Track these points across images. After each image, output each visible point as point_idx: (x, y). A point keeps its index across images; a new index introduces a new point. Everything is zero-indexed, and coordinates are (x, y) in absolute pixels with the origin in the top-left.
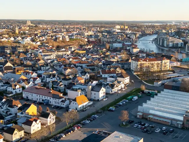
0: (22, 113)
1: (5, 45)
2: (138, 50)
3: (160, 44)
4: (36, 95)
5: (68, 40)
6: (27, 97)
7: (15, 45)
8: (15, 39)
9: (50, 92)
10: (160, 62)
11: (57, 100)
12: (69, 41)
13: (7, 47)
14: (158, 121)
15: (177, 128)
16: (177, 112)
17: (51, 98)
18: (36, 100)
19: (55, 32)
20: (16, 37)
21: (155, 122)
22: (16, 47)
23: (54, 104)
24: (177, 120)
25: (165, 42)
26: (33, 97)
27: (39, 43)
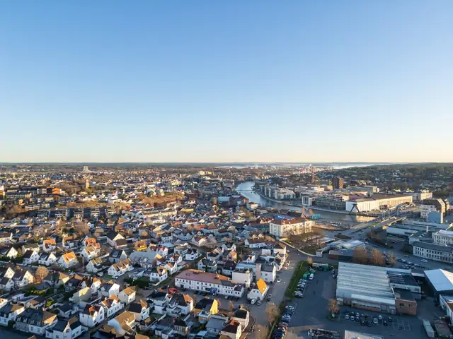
0: (203, 313)
1: (89, 206)
2: (256, 206)
3: (268, 196)
4: (196, 282)
5: (163, 194)
6: (182, 286)
7: (102, 205)
8: (98, 197)
9: (216, 278)
10: (302, 223)
11: (230, 289)
12: (164, 196)
13: (94, 210)
14: (369, 309)
15: (390, 314)
16: (378, 293)
17: (220, 286)
18: (196, 289)
19: (131, 182)
20: (99, 195)
21: (367, 310)
22: (105, 207)
23: (224, 293)
24: (388, 305)
25: (276, 193)
26: (191, 286)
27: (130, 201)
